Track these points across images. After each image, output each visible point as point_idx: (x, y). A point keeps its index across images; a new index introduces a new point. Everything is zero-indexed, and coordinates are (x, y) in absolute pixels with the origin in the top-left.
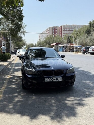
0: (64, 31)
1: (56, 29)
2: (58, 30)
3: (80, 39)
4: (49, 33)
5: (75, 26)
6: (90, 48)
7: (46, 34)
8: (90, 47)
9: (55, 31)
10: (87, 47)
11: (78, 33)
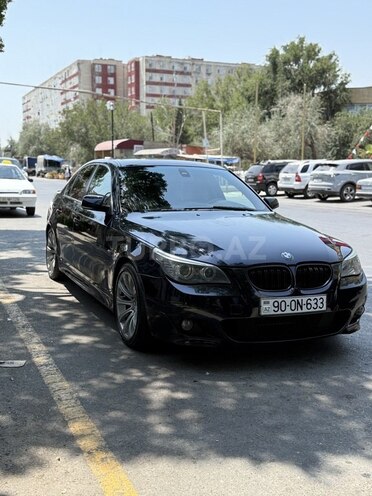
0: (147, 83)
1: (111, 70)
2: (120, 78)
3: (230, 127)
4: (76, 89)
5: (200, 63)
6: (284, 169)
7: (64, 92)
8: (283, 166)
9: (105, 80)
10: (273, 166)
11: (218, 99)
